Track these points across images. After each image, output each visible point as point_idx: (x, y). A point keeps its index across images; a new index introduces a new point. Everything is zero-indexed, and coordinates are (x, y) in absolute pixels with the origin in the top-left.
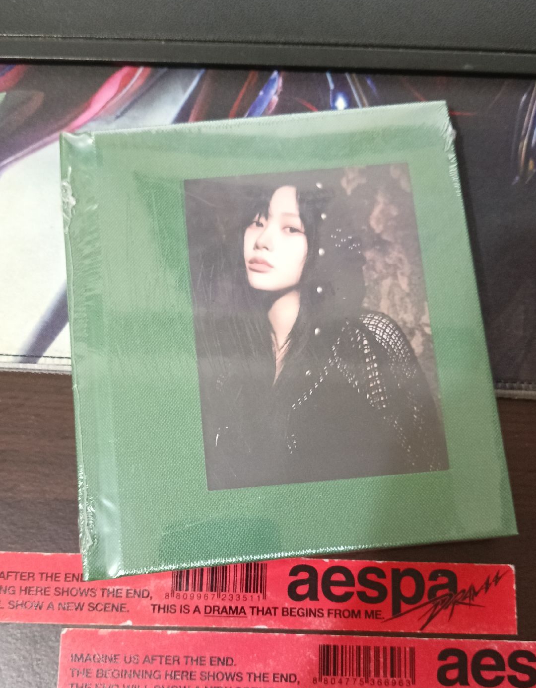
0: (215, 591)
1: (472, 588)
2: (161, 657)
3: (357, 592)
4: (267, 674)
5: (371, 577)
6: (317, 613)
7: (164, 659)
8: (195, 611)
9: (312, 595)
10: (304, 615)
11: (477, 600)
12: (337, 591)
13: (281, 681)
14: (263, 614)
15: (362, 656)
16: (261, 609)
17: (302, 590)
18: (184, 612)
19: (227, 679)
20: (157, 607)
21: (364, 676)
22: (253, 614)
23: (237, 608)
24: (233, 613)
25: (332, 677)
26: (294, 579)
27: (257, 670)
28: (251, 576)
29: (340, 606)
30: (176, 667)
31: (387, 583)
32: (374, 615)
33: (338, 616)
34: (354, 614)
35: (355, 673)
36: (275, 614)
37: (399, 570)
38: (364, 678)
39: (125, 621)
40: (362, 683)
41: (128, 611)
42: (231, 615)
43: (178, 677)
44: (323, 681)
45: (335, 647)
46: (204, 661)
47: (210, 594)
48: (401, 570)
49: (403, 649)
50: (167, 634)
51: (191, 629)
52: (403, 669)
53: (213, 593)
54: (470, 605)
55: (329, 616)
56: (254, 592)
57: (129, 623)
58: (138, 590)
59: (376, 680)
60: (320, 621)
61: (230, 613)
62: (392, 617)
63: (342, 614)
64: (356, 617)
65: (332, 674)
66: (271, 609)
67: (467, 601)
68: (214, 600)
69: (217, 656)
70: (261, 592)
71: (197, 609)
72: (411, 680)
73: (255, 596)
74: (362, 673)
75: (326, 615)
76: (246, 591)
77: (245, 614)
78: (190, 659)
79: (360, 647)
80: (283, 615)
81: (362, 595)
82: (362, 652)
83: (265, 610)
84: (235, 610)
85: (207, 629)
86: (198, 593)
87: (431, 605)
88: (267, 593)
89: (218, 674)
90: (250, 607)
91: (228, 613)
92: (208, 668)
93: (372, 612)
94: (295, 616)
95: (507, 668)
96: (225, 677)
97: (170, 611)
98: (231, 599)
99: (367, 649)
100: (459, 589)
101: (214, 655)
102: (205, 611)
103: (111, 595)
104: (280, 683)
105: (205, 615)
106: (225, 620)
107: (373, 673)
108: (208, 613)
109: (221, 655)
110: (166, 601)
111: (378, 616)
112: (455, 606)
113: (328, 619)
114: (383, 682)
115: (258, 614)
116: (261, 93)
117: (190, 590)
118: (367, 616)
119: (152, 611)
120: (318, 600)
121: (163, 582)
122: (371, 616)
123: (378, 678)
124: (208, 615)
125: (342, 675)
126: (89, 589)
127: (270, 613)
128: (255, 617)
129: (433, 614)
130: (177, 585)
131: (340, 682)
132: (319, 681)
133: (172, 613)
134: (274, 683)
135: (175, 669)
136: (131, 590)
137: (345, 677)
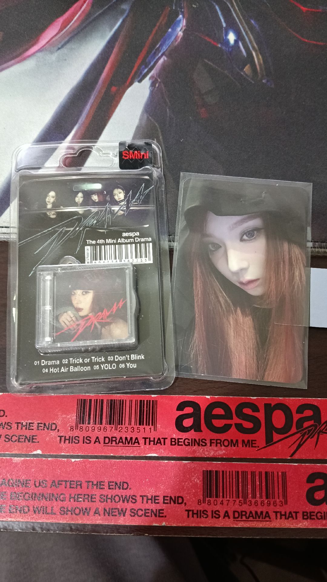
0: (113, 424)
2: (66, 481)
3: (235, 424)
4: (158, 496)
5: (247, 411)
6: (201, 443)
7: (68, 484)
8: (95, 442)
9: (196, 427)
10: (189, 445)
12: (218, 423)
13: (170, 503)
14: (154, 444)
15: (240, 480)
16: (152, 439)
17: (187, 422)
18: (86, 442)
19: (123, 501)
20: (63, 438)
21: (242, 498)
22: (145, 444)
23: (131, 438)
24: (129, 443)
25: (214, 498)
26: (181, 413)
27: (149, 493)
28: (144, 410)
29: (221, 436)
30: (79, 491)
31: (261, 415)
32: (250, 443)
33: (219, 445)
34: (233, 443)
35: (234, 495)
36: (164, 444)
38: (243, 499)
39: (36, 450)
40: (240, 504)
41: (38, 442)
42: (127, 445)
43: (81, 499)
44: (207, 502)
45: (216, 472)
46: (103, 485)
47: (108, 426)
48: (273, 405)
49: (276, 474)
50: (71, 462)
51: (92, 457)
52: (277, 491)
53: (112, 426)
55: (211, 445)
56: (146, 425)
57: (39, 452)
58: (47, 424)
59: (253, 501)
60: (204, 450)
61: (125, 444)
62: (265, 445)
63: (222, 443)
64: (234, 446)
65: (214, 496)
66: (161, 439)
68: (112, 432)
69: (114, 480)
70: (152, 425)
71: (97, 440)
72: (283, 501)
73: (147, 428)
74: (241, 495)
75: (209, 444)
76: (140, 424)
77: (139, 444)
78: (91, 483)
79: (238, 472)
80: (171, 445)
81: (239, 427)
82: (240, 477)
83: (156, 440)
84: (130, 441)
85: (106, 457)
86: (99, 426)
87: (298, 435)
88: (157, 426)
89: (115, 497)
90: (143, 438)
91: (124, 443)
92: (106, 491)
93: (248, 441)
94: (182, 445)
96: (122, 499)
97: (74, 442)
98: (127, 431)
101: (111, 480)
102: (104, 442)
103: (24, 428)
104: (169, 505)
105: (105, 445)
106: (122, 450)
107: (251, 496)
108: (106, 443)
109: (118, 480)
110: (71, 433)
111: (254, 445)
112: (320, 435)
113: (210, 447)
114: (259, 503)
115: (150, 444)
116: (170, 30)
117: (91, 423)
118: (244, 444)
119: (59, 442)
120: (202, 431)
121: (69, 417)
122: (248, 445)
123: (255, 500)
124: (107, 445)
125: (223, 497)
126: (6, 423)
127: (160, 443)
128: (147, 446)
129: (301, 443)
130: (81, 420)
131: (222, 503)
132: (203, 503)
133: (76, 443)
134: (164, 505)
135: (78, 493)
136: (42, 424)
137: (226, 499)
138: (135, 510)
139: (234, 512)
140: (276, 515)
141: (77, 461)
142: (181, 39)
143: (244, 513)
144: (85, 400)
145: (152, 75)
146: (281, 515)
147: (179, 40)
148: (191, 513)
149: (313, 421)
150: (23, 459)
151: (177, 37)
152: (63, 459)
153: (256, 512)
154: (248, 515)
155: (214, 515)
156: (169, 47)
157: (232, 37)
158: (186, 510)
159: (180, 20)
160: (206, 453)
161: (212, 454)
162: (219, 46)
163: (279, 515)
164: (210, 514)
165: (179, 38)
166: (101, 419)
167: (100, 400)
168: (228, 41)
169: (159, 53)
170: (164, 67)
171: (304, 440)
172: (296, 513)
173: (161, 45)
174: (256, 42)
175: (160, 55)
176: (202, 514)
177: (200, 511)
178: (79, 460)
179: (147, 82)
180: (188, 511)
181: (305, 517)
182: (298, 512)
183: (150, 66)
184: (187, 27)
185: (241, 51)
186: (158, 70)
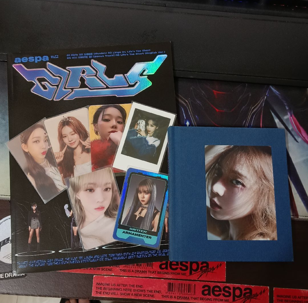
6: (168, 273)
10: (163, 274)
15: (180, 286)
29: (174, 271)
40: (180, 294)
44: (169, 293)
45: (172, 283)
49: (192, 285)
52: (192, 290)
55: (171, 274)
60: (168, 276)
62: (189, 275)
64: (179, 275)
65: (171, 291)
72: (194, 294)
74: (180, 291)
82: (180, 285)
99: (182, 284)
107: (183, 291)
114: (186, 294)
122: (183, 275)
125: (174, 291)
129: (201, 275)
131: (174, 294)
139: (178, 296)
146: (193, 298)
153: (185, 297)
154: (182, 298)
155: (171, 297)
161: (171, 277)
181: (201, 300)
182: (199, 298)
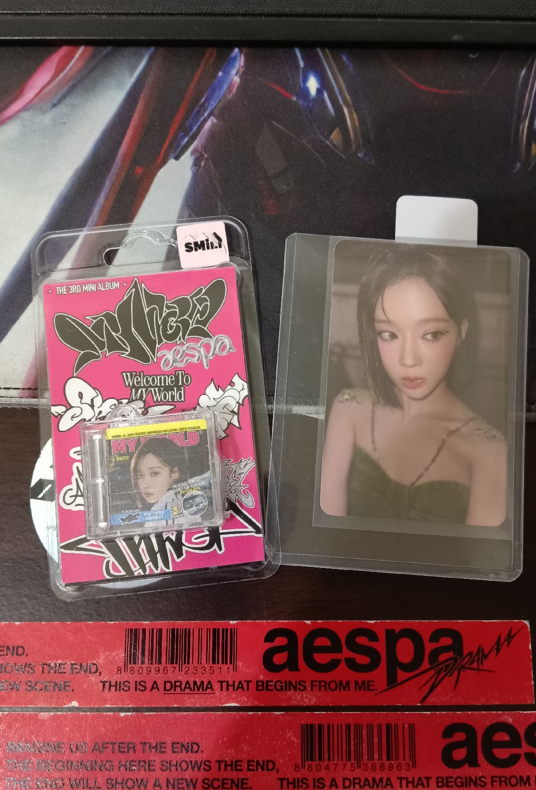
0: (176, 663)
1: (480, 650)
2: (113, 744)
3: (345, 659)
4: (241, 761)
5: (362, 640)
6: (298, 686)
7: (116, 747)
8: (153, 688)
9: (292, 665)
10: (282, 689)
11: (487, 664)
12: (322, 658)
13: (257, 770)
14: (234, 690)
15: (353, 736)
16: (231, 683)
17: (280, 659)
18: (139, 689)
19: (193, 768)
20: (107, 684)
21: (355, 760)
22: (222, 690)
23: (202, 683)
24: (198, 690)
25: (317, 762)
26: (269, 645)
27: (227, 757)
28: (218, 642)
29: (327, 677)
30: (132, 756)
31: (381, 647)
32: (365, 686)
33: (323, 688)
34: (343, 686)
35: (344, 757)
37: (394, 630)
38: (356, 762)
39: (70, 702)
40: (352, 769)
41: (73, 690)
43: (134, 768)
44: (307, 767)
45: (320, 726)
46: (165, 748)
47: (169, 666)
48: (396, 632)
49: (400, 726)
50: (120, 717)
51: (148, 710)
52: (401, 750)
53: (175, 665)
54: (479, 670)
55: (312, 690)
56: (223, 663)
57: (75, 704)
58: (84, 665)
59: (370, 765)
60: (302, 696)
61: (194, 690)
62: (386, 687)
63: (327, 686)
64: (344, 689)
65: (317, 759)
66: (243, 682)
67: (475, 665)
68: (176, 674)
69: (179, 741)
70: (231, 663)
71: (155, 686)
72: (411, 763)
73: (224, 667)
74: (352, 757)
75: (309, 688)
76: (214, 662)
77: (212, 690)
78: (148, 746)
79: (350, 725)
80: (257, 690)
81: (352, 664)
82: (352, 731)
83: (236, 685)
84: (200, 686)
85: (168, 709)
86: (156, 665)
87: (433, 672)
88: (238, 664)
89: (181, 763)
90: (218, 681)
91: (192, 689)
92: (169, 756)
93: (364, 682)
94: (271, 690)
95: (524, 743)
96: (190, 766)
97: (123, 689)
98: (195, 672)
99: (359, 727)
100: (466, 651)
101: (176, 740)
102: (165, 688)
103: (52, 671)
104: (256, 772)
105: (166, 692)
106: (190, 698)
107: (366, 757)
108: (168, 690)
109: (185, 740)
110: (118, 677)
111: (371, 688)
112: (462, 672)
113: (311, 693)
114: (378, 767)
115: (228, 690)
116: (220, 74)
117: (146, 662)
118: (357, 687)
119: (101, 689)
120: (299, 670)
121: (114, 654)
122: (363, 687)
123: (372, 762)
124: (168, 692)
125: (329, 759)
126: (26, 664)
127: (242, 687)
128: (225, 693)
129: (436, 683)
130: (131, 658)
131: (327, 768)
132: (302, 768)
133: (126, 691)
134: (249, 773)
135: (131, 759)
136: (76, 664)
137: (333, 762)
138: (209, 780)
139: (344, 779)
140: (401, 783)
141: (128, 716)
142: (237, 88)
143: (357, 781)
144: (136, 630)
145: (195, 147)
146: (408, 782)
147: (234, 90)
148: (285, 782)
149: (452, 652)
150: (52, 713)
151: (231, 85)
152: (109, 713)
153: (374, 780)
154: (362, 784)
155: (317, 784)
156: (219, 101)
157: (313, 84)
158: (279, 779)
159: (235, 58)
160: (306, 700)
161: (313, 701)
162: (294, 99)
163: (404, 782)
164: (311, 783)
165: (234, 87)
166: (160, 656)
167: (157, 629)
168: (306, 91)
169: (205, 111)
170: (213, 135)
171: (438, 680)
172: (428, 779)
173: (208, 99)
174: (349, 92)
175: (206, 114)
176: (301, 784)
177: (298, 779)
178: (130, 713)
179: (187, 159)
180: (282, 780)
181: (440, 784)
182: (431, 778)
183: (191, 134)
184: (246, 68)
185: (326, 107)
186: (203, 140)
